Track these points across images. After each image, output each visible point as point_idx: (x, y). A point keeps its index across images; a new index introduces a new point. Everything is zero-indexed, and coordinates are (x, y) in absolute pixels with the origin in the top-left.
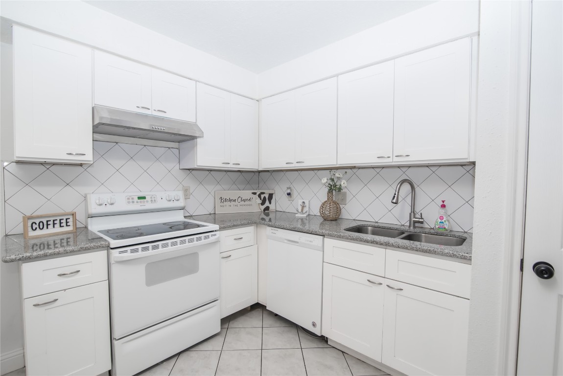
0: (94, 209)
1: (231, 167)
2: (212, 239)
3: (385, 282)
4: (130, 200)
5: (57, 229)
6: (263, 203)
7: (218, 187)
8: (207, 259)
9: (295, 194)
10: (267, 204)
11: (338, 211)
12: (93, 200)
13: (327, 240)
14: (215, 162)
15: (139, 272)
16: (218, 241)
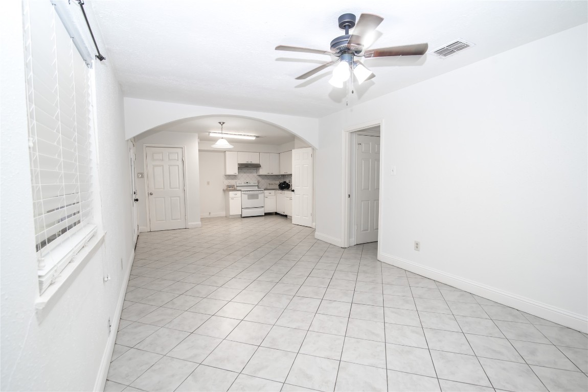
0: (238, 185)
1: (270, 174)
2: (263, 191)
4: (245, 183)
5: (231, 188)
7: (268, 180)
8: (261, 196)
12: (237, 183)
14: (266, 173)
15: (247, 196)
16: (264, 193)
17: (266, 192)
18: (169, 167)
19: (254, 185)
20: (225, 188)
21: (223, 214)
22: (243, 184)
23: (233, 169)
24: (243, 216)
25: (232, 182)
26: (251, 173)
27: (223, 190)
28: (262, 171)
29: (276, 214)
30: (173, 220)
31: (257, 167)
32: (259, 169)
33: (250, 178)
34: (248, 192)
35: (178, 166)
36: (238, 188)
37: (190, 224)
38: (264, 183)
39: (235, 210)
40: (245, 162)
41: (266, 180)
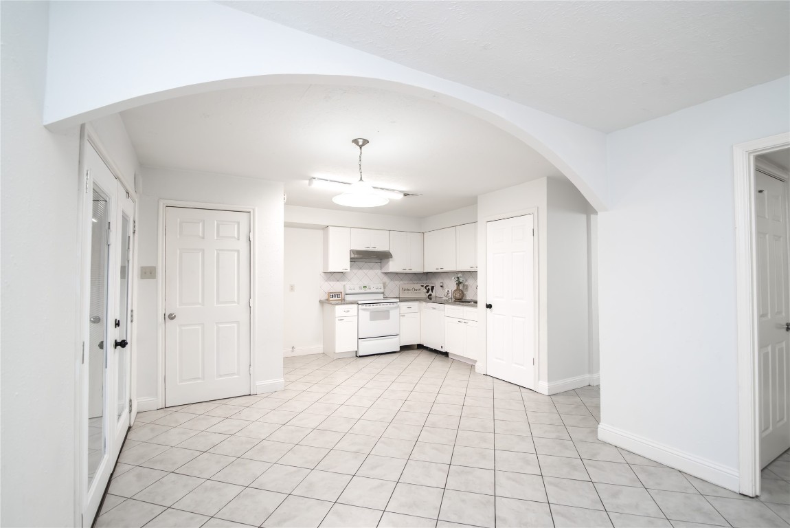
0: (348, 292)
1: (407, 271)
2: (395, 305)
3: (464, 321)
4: (360, 288)
5: (336, 298)
6: (428, 292)
7: (401, 282)
8: (394, 314)
9: (445, 286)
10: (430, 292)
11: (463, 294)
12: (347, 287)
13: (446, 306)
14: (399, 270)
15: (368, 313)
16: (398, 307)
17: (404, 305)
18: (218, 254)
19: (377, 291)
20: (325, 297)
21: (318, 348)
22: (357, 291)
23: (340, 262)
24: (361, 354)
25: (337, 287)
26: (371, 269)
27: (321, 302)
28: (393, 266)
29: (420, 347)
30: (221, 376)
31: (383, 257)
32: (388, 262)
33: (371, 277)
34: (372, 307)
35: (238, 251)
36: (348, 298)
37: (260, 384)
38: (394, 287)
39: (345, 342)
40: (363, 248)
41: (397, 282)
